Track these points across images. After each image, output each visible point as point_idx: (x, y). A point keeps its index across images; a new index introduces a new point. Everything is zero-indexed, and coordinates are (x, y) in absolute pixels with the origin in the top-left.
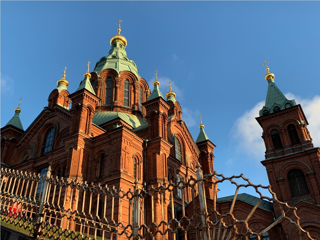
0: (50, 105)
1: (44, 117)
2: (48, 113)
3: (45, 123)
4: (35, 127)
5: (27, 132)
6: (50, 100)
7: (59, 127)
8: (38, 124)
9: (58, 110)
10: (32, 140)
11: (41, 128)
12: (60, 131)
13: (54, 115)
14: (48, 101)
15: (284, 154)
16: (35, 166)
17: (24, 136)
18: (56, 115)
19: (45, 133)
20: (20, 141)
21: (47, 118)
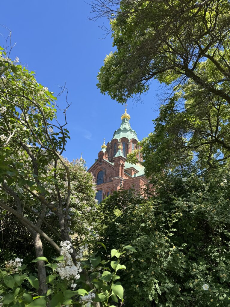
0: (99, 158)
1: (96, 164)
2: (99, 163)
3: (97, 168)
4: (92, 169)
6: (99, 156)
7: (105, 171)
8: (93, 168)
9: (104, 162)
11: (95, 170)
12: (107, 173)
14: (98, 157)
18: (103, 165)
19: (98, 173)
21: (98, 166)
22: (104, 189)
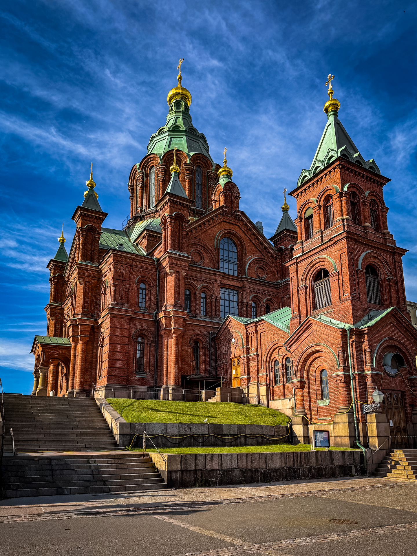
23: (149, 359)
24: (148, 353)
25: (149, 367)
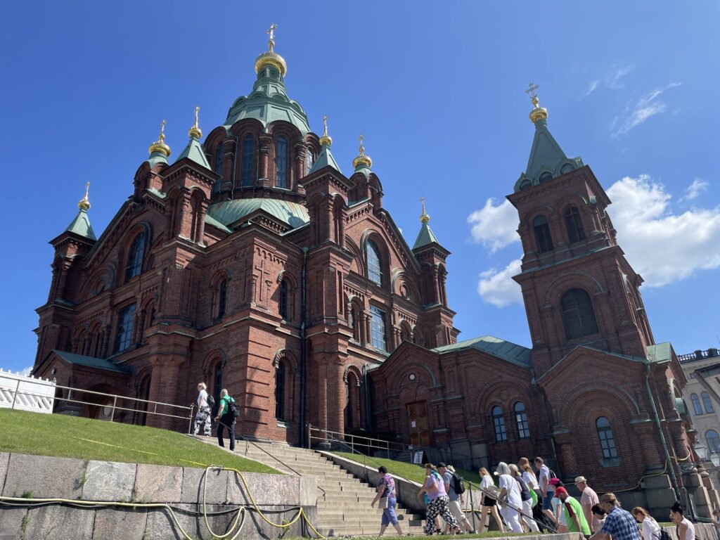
0: (137, 191)
1: (128, 214)
2: (134, 207)
3: (131, 226)
4: (113, 234)
5: (101, 243)
6: (136, 183)
7: (152, 230)
8: (118, 228)
9: (149, 200)
10: (109, 256)
11: (124, 235)
12: (155, 237)
13: (145, 209)
14: (134, 185)
15: (555, 262)
16: (115, 303)
17: (95, 250)
18: (148, 210)
19: (131, 242)
20: (90, 259)
21: (133, 216)
22: (139, 297)
23: (293, 398)
24: (292, 389)
25: (293, 411)
